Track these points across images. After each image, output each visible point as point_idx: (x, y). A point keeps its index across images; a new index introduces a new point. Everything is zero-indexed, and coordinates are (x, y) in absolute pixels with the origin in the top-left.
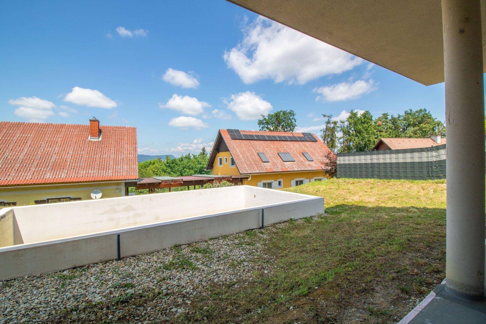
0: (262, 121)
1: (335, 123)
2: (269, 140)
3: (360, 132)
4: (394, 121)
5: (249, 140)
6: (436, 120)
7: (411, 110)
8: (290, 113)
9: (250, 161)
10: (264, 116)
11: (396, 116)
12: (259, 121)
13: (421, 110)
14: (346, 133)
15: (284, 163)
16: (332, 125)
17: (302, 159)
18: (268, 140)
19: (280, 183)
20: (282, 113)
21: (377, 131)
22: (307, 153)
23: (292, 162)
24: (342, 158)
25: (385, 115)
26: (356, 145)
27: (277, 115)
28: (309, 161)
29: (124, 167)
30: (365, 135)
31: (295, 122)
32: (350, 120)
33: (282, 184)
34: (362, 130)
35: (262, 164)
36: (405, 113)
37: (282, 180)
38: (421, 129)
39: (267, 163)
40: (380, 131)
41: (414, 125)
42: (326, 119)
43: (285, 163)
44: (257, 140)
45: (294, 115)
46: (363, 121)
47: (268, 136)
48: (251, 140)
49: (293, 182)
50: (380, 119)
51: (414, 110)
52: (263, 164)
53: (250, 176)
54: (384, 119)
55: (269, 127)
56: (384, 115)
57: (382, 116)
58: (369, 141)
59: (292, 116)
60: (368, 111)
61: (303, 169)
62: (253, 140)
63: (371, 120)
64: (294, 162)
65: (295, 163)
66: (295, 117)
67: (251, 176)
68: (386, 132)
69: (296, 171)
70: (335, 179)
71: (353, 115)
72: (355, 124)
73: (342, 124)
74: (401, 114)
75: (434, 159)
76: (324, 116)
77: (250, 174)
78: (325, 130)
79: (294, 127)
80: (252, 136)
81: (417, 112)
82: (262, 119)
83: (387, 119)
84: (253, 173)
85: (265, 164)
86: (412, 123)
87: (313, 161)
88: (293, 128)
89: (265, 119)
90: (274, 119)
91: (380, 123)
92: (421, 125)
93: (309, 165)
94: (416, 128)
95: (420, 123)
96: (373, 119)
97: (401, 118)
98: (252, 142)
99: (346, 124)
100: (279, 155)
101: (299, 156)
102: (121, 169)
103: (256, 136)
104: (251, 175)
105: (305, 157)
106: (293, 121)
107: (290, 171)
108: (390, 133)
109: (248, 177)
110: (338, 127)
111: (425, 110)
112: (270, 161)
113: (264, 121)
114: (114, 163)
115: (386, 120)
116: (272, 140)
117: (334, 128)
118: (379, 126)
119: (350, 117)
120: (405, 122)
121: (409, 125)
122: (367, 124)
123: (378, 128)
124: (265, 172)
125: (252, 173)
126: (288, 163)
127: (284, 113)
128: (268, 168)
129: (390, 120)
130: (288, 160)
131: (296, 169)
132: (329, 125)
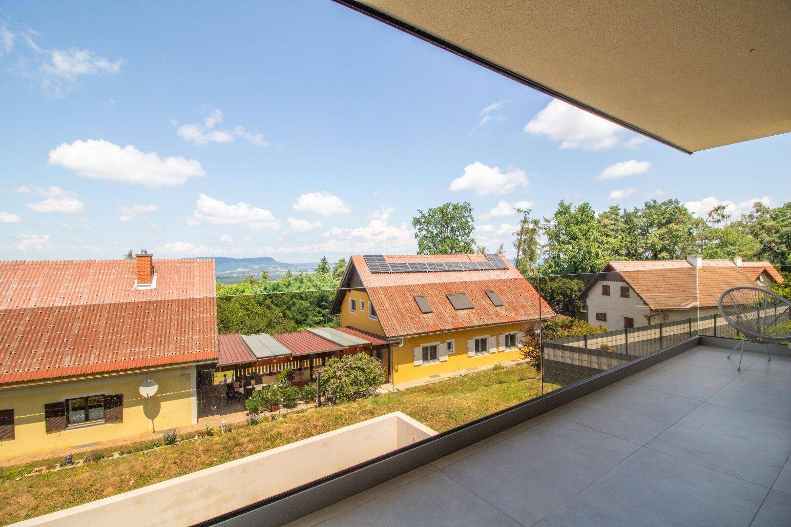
0: (419, 219)
1: (536, 222)
2: (432, 272)
3: (575, 238)
4: (628, 218)
5: (400, 273)
6: (695, 216)
7: (655, 201)
8: (464, 207)
9: (402, 312)
10: (422, 212)
11: (631, 210)
13: (670, 200)
14: (553, 237)
15: (457, 312)
16: (531, 226)
17: (485, 302)
18: (430, 272)
19: (449, 346)
20: (452, 208)
21: (601, 236)
22: (493, 292)
23: (468, 310)
25: (614, 210)
27: (443, 212)
28: (496, 306)
29: (194, 337)
30: (583, 243)
31: (473, 221)
32: (560, 217)
33: (454, 346)
34: (578, 233)
35: (422, 316)
36: (646, 205)
37: (453, 341)
38: (671, 232)
39: (429, 315)
40: (607, 236)
41: (660, 225)
42: (522, 216)
43: (458, 312)
44: (413, 272)
45: (470, 210)
46: (580, 219)
49: (471, 343)
50: (604, 216)
51: (660, 201)
52: (423, 317)
53: (401, 340)
54: (613, 216)
55: (430, 229)
56: (612, 208)
57: (609, 210)
59: (467, 213)
60: (587, 203)
61: (487, 322)
62: (406, 272)
63: (592, 217)
64: (471, 310)
65: (473, 311)
66: (472, 213)
67: (404, 340)
68: (616, 237)
69: (476, 326)
71: (563, 211)
72: (568, 224)
73: (546, 223)
74: (639, 207)
76: (519, 211)
77: (402, 336)
81: (664, 203)
83: (617, 215)
84: (407, 335)
85: (426, 315)
86: (656, 221)
87: (502, 306)
89: (424, 216)
90: (439, 217)
91: (606, 221)
92: (671, 226)
93: (497, 314)
94: (663, 230)
95: (669, 222)
96: (596, 216)
97: (639, 214)
98: (405, 276)
99: (553, 223)
100: (448, 298)
101: (479, 298)
102: (190, 341)
103: (411, 265)
105: (490, 300)
106: (469, 219)
107: (467, 327)
108: (623, 238)
109: (399, 343)
112: (434, 310)
113: (423, 219)
114: (177, 330)
115: (616, 218)
117: (533, 230)
118: (605, 226)
119: (560, 213)
120: (645, 220)
121: (651, 225)
122: (587, 224)
123: (603, 230)
124: (427, 331)
125: (405, 335)
126: (463, 312)
127: (455, 208)
128: (431, 323)
129: (623, 217)
130: (463, 308)
131: (476, 323)
132: (526, 226)
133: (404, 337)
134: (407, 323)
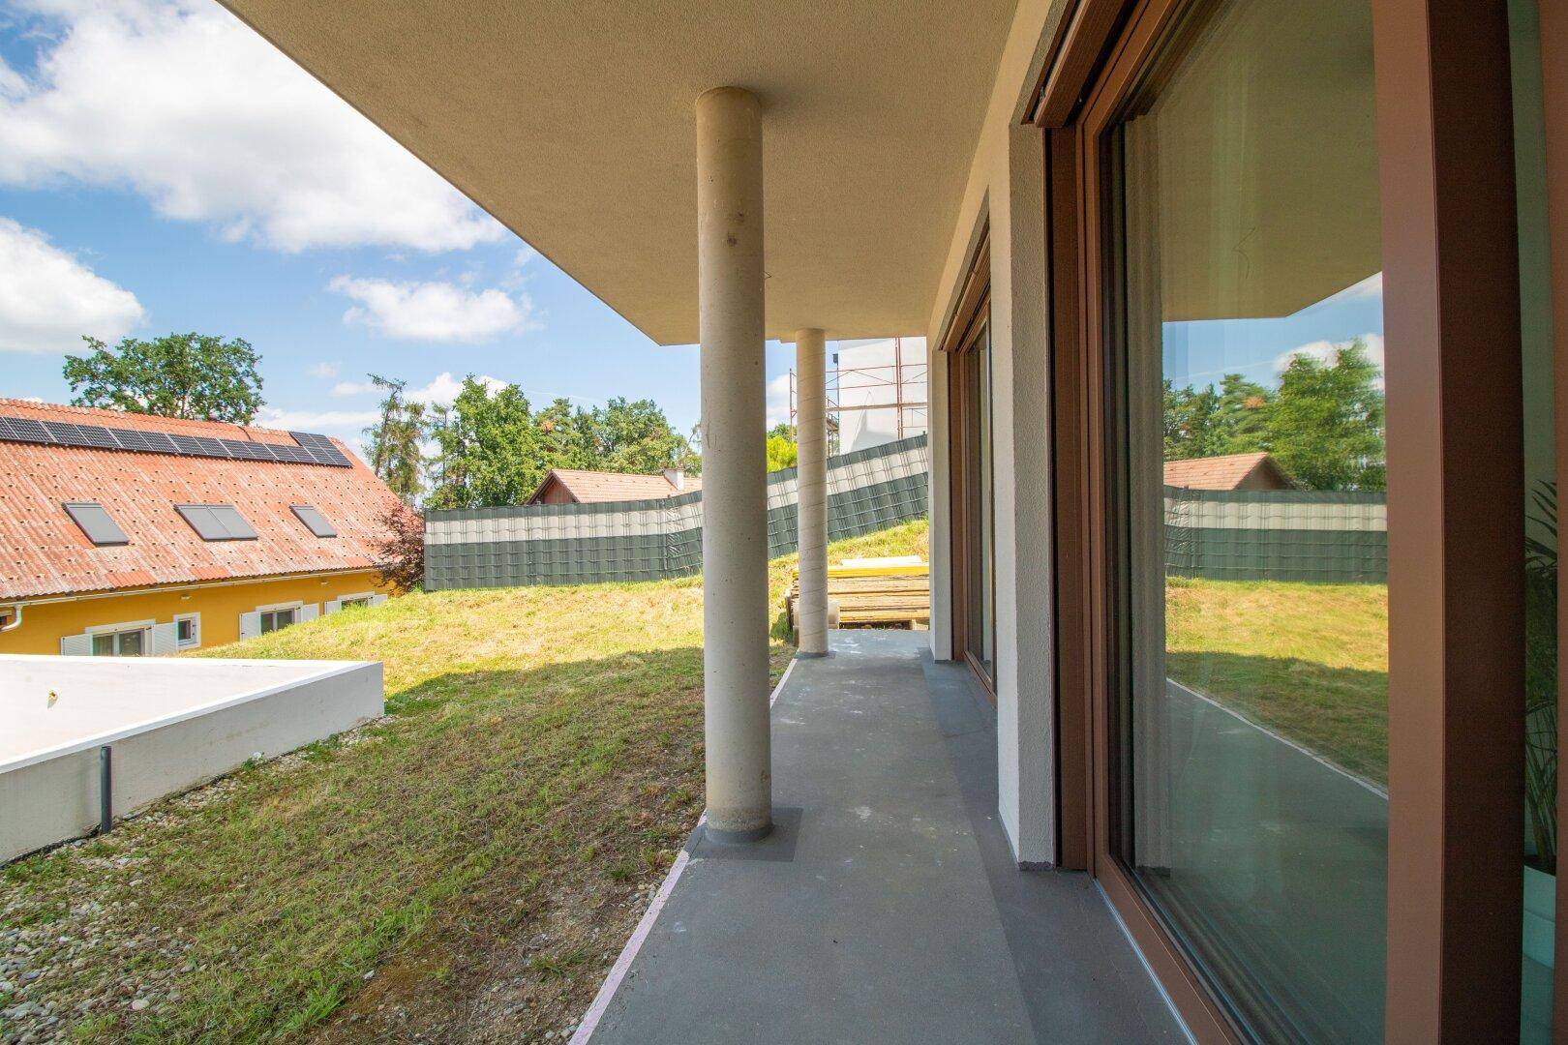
0: (88, 362)
1: (416, 410)
2: (129, 451)
3: (494, 447)
4: (584, 424)
5: (13, 442)
6: (675, 433)
7: (623, 401)
8: (236, 351)
9: (17, 541)
10: (100, 344)
11: (589, 411)
12: (73, 361)
13: (644, 403)
14: (453, 445)
15: (207, 545)
16: (405, 417)
17: (289, 528)
18: (123, 451)
19: (184, 631)
20: (198, 346)
21: (541, 448)
22: (311, 508)
23: (243, 543)
24: (440, 526)
25: (562, 405)
26: (483, 485)
27: (172, 352)
28: (319, 537)
30: (509, 456)
31: (260, 387)
32: (465, 406)
33: (197, 631)
34: (499, 439)
35: (91, 552)
36: (610, 406)
37: (196, 617)
38: (644, 451)
39: (117, 550)
40: (551, 450)
41: (630, 441)
42: (385, 393)
43: (213, 547)
44: (63, 446)
45: (253, 361)
46: (503, 413)
47: (121, 434)
48: (21, 443)
49: (251, 620)
50: (548, 415)
51: (630, 402)
52: (97, 554)
53: (14, 609)
54: (560, 417)
55: (129, 393)
56: (559, 402)
57: (554, 405)
58: (520, 474)
59: (244, 365)
60: (516, 387)
61: (293, 567)
62: (35, 444)
63: (525, 412)
64: (254, 542)
65: (258, 544)
66: (257, 368)
67: (25, 608)
68: (565, 452)
69: (265, 576)
70: (417, 596)
71: (473, 394)
72: (481, 421)
73: (437, 415)
74: (601, 408)
75: (673, 529)
76: (377, 381)
77: (18, 599)
78: (380, 431)
79: (255, 406)
80: (31, 425)
81: (635, 406)
82: (87, 353)
83: (566, 415)
84: (37, 597)
85: (107, 552)
86: (625, 433)
87: (335, 536)
88: (249, 412)
89: (105, 357)
90: (155, 365)
91: (548, 424)
92: (645, 441)
93: (321, 553)
94: (634, 448)
95: (642, 436)
96: (532, 410)
97: (601, 418)
98: (31, 452)
99: (453, 416)
100: (180, 513)
101: (275, 518)
103: (52, 426)
104: (19, 606)
105: (301, 520)
106: (249, 381)
107: (233, 578)
108: (575, 455)
109: (5, 618)
110: (427, 424)
111: (653, 405)
112: (135, 538)
113: (102, 367)
115: (565, 419)
116: (147, 453)
117: (411, 425)
118: (547, 432)
119: (466, 398)
120: (609, 429)
121: (618, 439)
122: (515, 424)
123: (544, 438)
124: (108, 585)
125: (27, 597)
126: (226, 546)
127: (208, 346)
128: (125, 568)
129: (575, 421)
130: (228, 536)
131: (264, 569)
132: (394, 415)
133: (27, 603)
134: (38, 566)
